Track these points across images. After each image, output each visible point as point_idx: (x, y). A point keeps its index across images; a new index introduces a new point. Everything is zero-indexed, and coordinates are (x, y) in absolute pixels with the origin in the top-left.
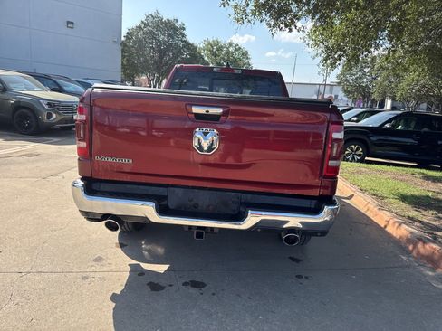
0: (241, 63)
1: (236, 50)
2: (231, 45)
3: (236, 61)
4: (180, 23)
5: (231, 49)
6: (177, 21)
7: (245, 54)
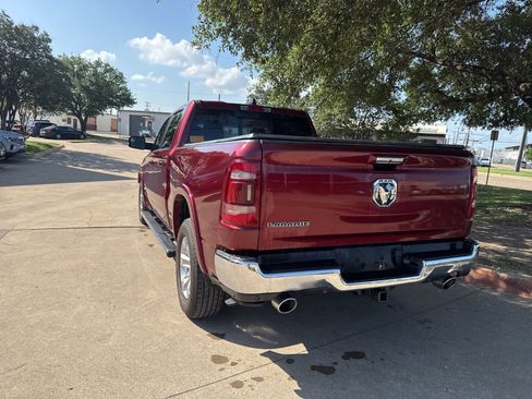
0: (114, 87)
1: (107, 71)
2: (98, 63)
3: (108, 84)
4: (41, 31)
5: (99, 69)
6: (37, 29)
7: (120, 77)
